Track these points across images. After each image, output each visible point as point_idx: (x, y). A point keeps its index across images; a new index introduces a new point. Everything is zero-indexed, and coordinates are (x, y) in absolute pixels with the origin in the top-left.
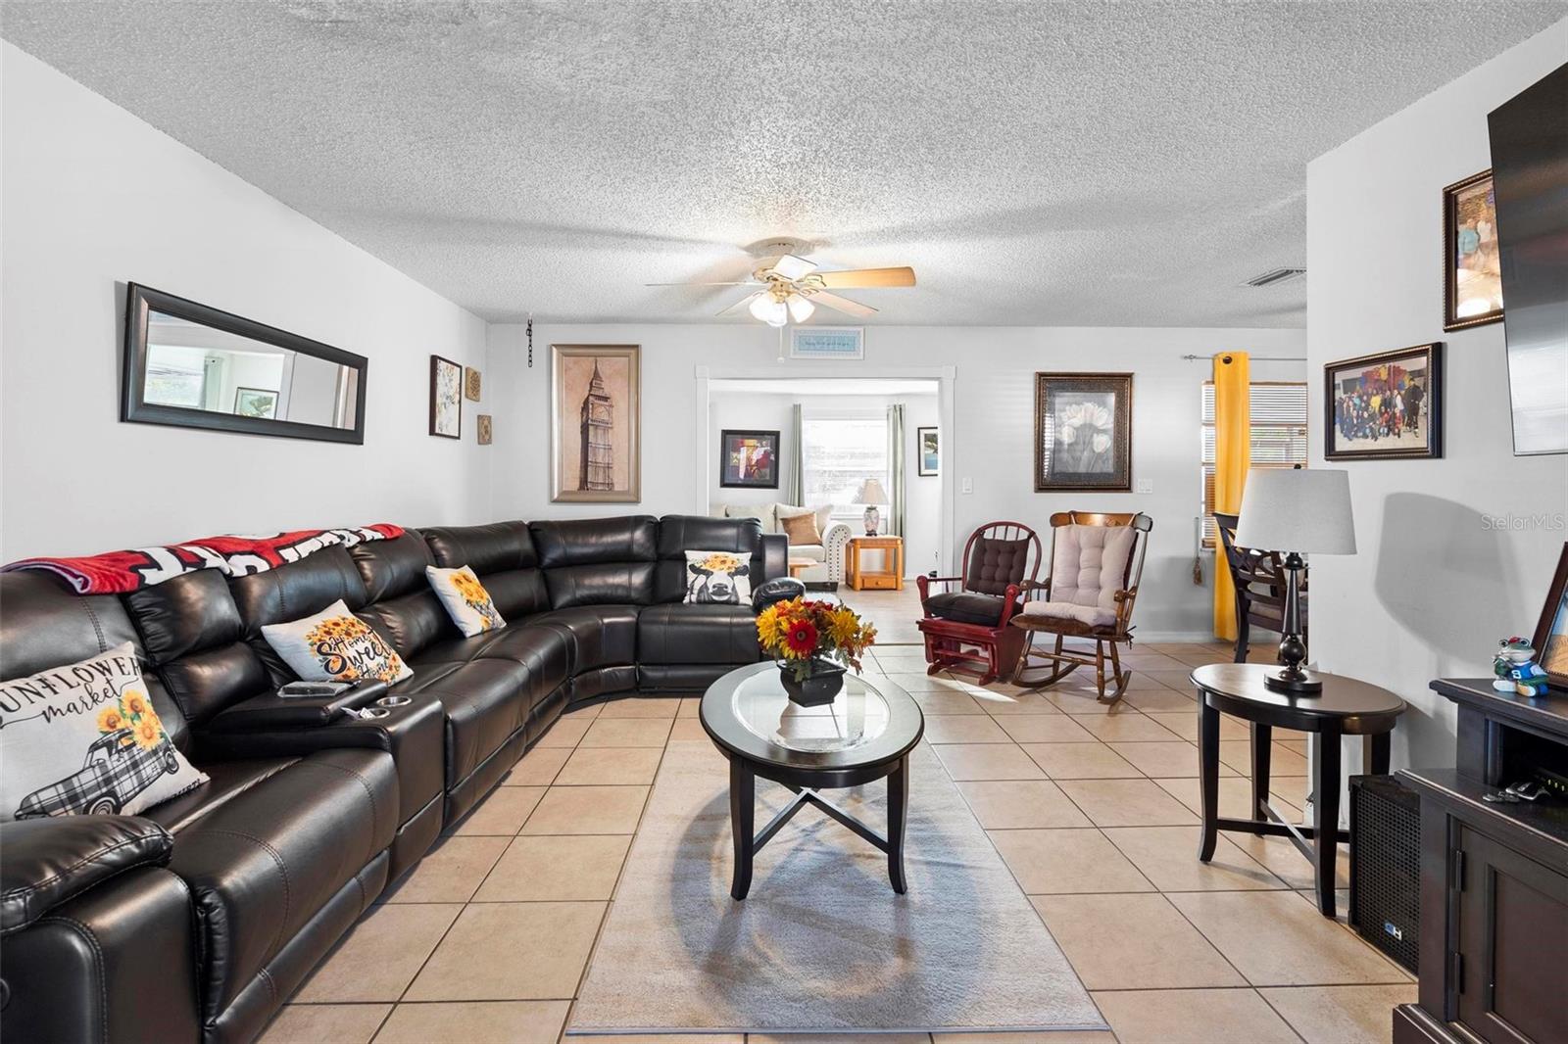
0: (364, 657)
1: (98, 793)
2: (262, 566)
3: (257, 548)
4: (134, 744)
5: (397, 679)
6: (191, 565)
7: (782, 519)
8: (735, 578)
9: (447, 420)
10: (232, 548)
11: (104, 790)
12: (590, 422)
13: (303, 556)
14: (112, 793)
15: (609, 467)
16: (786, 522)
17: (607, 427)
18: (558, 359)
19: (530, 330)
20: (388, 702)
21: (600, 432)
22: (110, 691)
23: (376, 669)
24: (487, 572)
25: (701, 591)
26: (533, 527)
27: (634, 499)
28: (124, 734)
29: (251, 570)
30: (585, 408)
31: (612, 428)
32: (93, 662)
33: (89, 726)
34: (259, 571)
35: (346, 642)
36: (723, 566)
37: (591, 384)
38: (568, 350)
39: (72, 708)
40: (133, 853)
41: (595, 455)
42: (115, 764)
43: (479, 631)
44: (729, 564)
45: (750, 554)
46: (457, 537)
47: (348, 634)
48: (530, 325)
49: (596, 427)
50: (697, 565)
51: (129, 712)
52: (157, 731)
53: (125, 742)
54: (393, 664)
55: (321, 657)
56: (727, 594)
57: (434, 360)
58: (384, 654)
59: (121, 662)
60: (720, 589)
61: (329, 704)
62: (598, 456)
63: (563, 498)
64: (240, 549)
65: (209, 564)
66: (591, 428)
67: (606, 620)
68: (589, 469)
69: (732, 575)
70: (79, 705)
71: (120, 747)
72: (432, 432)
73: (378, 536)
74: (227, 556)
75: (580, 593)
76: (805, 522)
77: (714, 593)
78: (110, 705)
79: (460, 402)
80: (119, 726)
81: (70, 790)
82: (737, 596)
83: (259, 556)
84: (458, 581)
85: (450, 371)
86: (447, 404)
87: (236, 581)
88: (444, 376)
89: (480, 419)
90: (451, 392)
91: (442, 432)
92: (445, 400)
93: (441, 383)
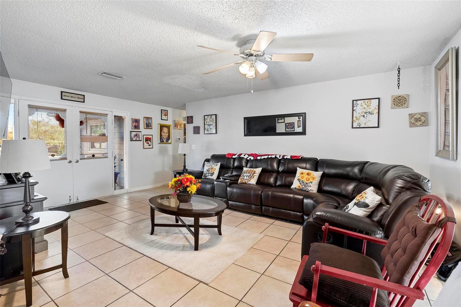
4: (209, 171)
5: (248, 183)
9: (366, 121)
12: (446, 108)
14: (206, 175)
18: (437, 74)
22: (212, 166)
30: (445, 101)
33: (207, 168)
37: (446, 82)
38: (438, 68)
43: (294, 187)
57: (354, 101)
63: (439, 154)
65: (241, 156)
66: (447, 111)
68: (446, 136)
72: (353, 127)
79: (378, 112)
83: (253, 157)
84: (302, 174)
85: (368, 103)
86: (365, 115)
87: (248, 160)
88: (361, 105)
89: (411, 116)
90: (370, 110)
91: (361, 126)
92: (364, 114)
93: (359, 109)
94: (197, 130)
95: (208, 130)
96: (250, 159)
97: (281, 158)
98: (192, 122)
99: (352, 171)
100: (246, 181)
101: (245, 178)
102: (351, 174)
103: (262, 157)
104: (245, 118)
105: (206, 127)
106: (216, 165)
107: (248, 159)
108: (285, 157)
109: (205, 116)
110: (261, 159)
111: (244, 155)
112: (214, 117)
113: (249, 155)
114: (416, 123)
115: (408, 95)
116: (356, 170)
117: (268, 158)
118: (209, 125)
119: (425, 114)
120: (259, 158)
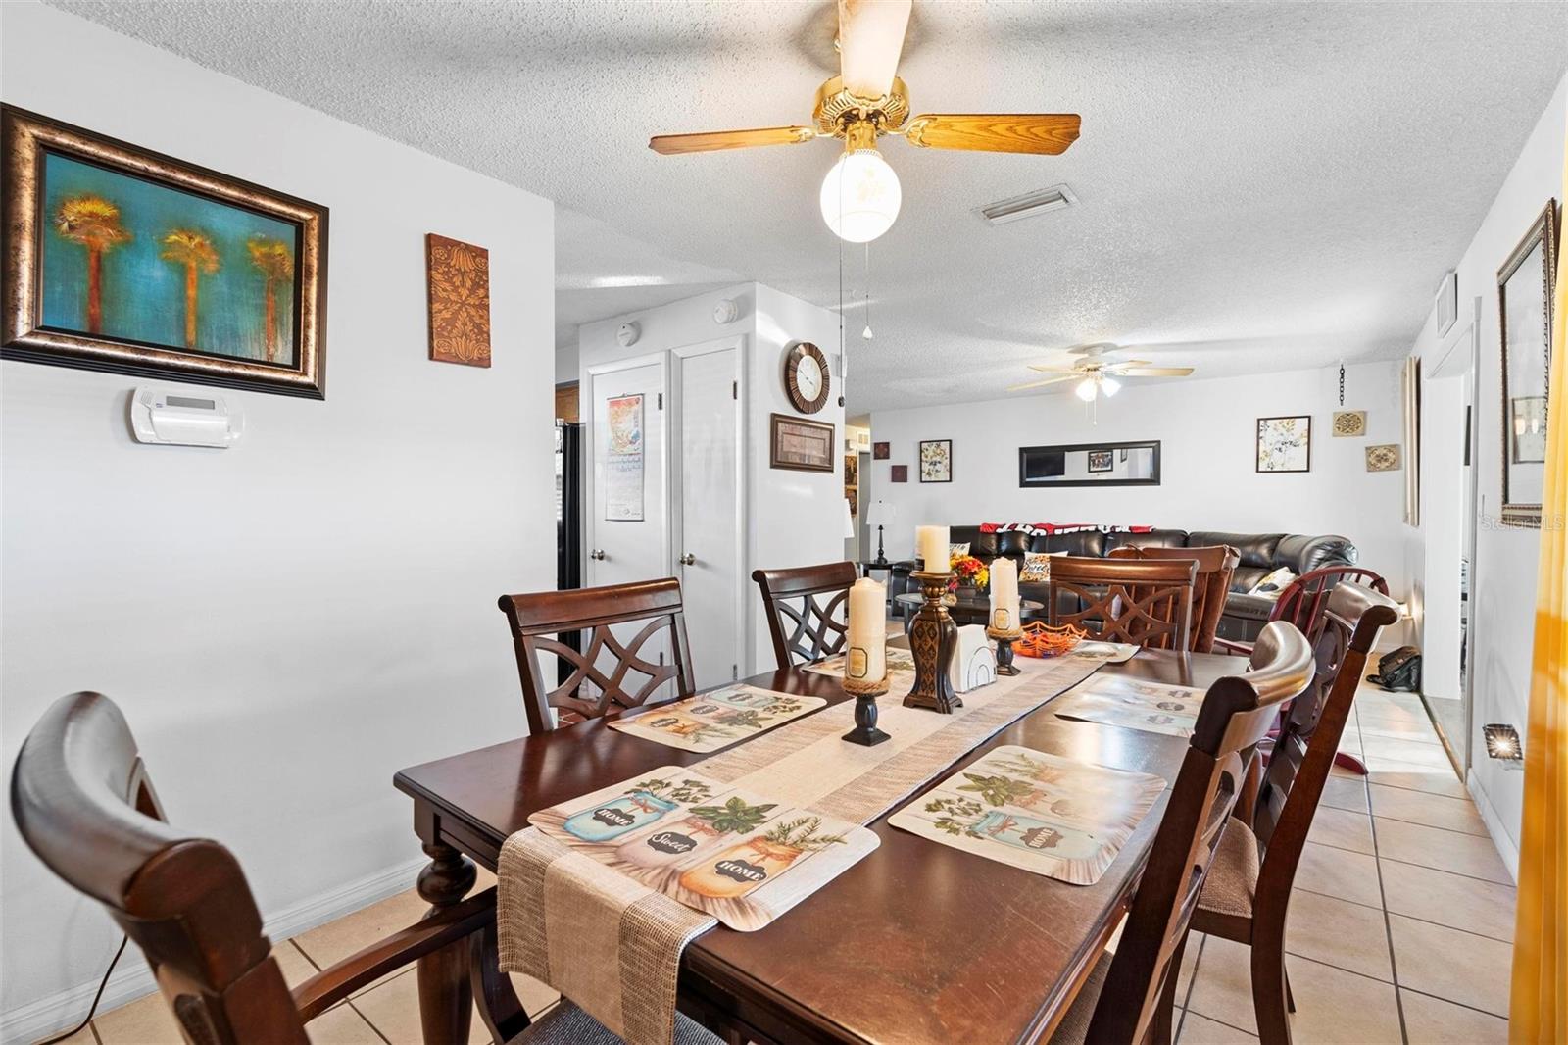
2: (1045, 533)
3: (1048, 528)
6: (1011, 529)
34: (1043, 535)
65: (1020, 530)
72: (1259, 471)
79: (1308, 443)
83: (1047, 531)
85: (1288, 424)
86: (1283, 448)
87: (1033, 537)
88: (1275, 429)
89: (1369, 450)
90: (1291, 439)
91: (1275, 469)
92: (1280, 446)
93: (1271, 435)
94: (899, 474)
95: (929, 474)
96: (1038, 534)
97: (1108, 531)
98: (887, 456)
99: (1256, 553)
100: (1038, 577)
101: (1035, 571)
102: (1254, 557)
103: (1067, 531)
104: (1022, 450)
105: (926, 467)
106: (963, 548)
107: (1034, 534)
108: (1118, 530)
109: (921, 443)
110: (1063, 534)
111: (1024, 527)
112: (945, 446)
113: (1034, 527)
114: (1379, 465)
115: (1365, 413)
116: (1264, 551)
117: (1079, 531)
118: (934, 463)
119: (1393, 448)
120: (1058, 532)
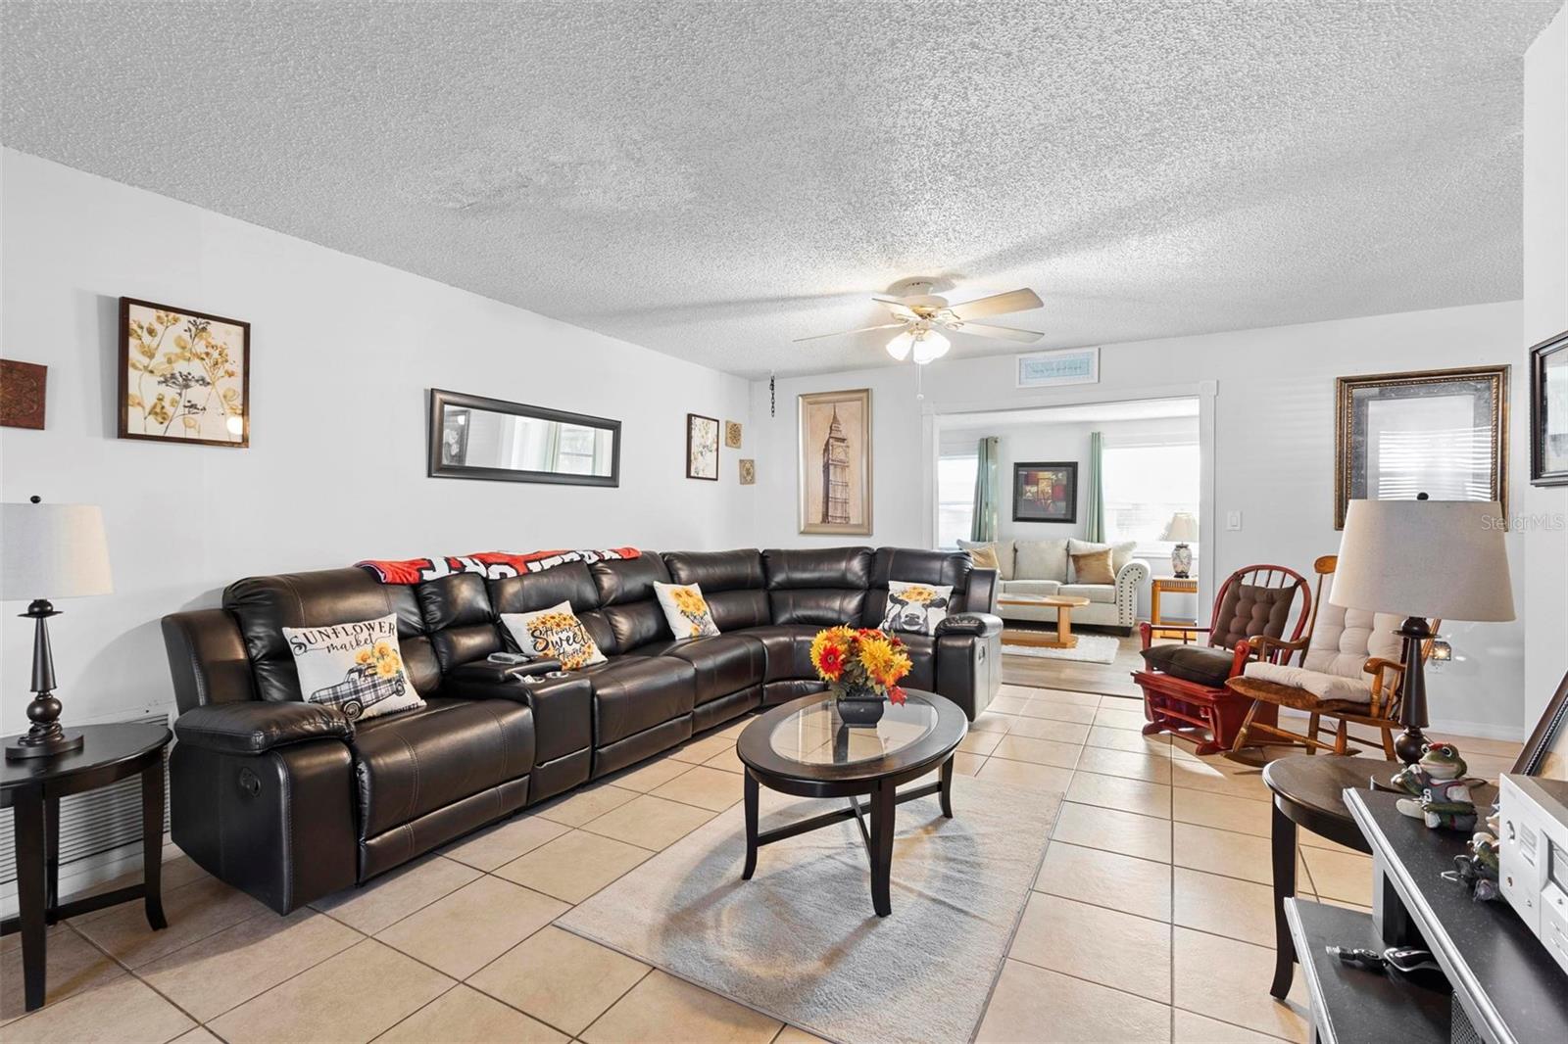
0: (564, 643)
1: (350, 698)
2: (511, 573)
3: (511, 561)
4: (376, 674)
5: (589, 662)
6: (455, 569)
7: (1073, 556)
8: (929, 609)
9: (704, 464)
10: (494, 560)
11: (354, 697)
12: (830, 462)
13: (545, 568)
14: (358, 700)
15: (845, 502)
16: (1076, 558)
17: (843, 465)
18: (803, 406)
19: (772, 385)
20: (555, 675)
21: (839, 470)
22: (370, 640)
23: (571, 652)
24: (710, 590)
25: (893, 620)
26: (765, 554)
27: (865, 531)
28: (370, 667)
29: (503, 575)
30: (826, 450)
31: (847, 466)
32: (366, 623)
33: (351, 659)
34: (509, 576)
35: (554, 631)
36: (919, 597)
37: (831, 427)
38: (812, 399)
39: (344, 647)
40: (323, 730)
41: (834, 491)
42: (362, 683)
43: (688, 636)
44: (925, 596)
45: (952, 587)
46: (693, 560)
47: (558, 625)
48: (773, 381)
49: (835, 466)
50: (896, 595)
51: (377, 654)
52: (394, 668)
53: (370, 671)
54: (587, 650)
55: (532, 639)
56: (918, 624)
57: (690, 417)
58: (582, 642)
59: (383, 624)
60: (912, 619)
61: (507, 669)
62: (837, 493)
63: (808, 529)
64: (499, 561)
65: (467, 570)
66: (831, 467)
67: (799, 638)
68: (830, 504)
69: (926, 607)
70: (348, 646)
71: (367, 673)
72: (689, 476)
73: (616, 556)
74: (487, 565)
75: (800, 613)
76: (1098, 560)
77: (906, 623)
78: (368, 648)
79: (717, 450)
80: (369, 661)
81: (335, 693)
82: (927, 627)
83: (512, 567)
84: (678, 595)
85: (705, 425)
86: (704, 452)
87: (494, 582)
88: (698, 429)
89: (742, 463)
90: (708, 443)
91: (698, 475)
92: (701, 448)
93: (697, 436)
97: (595, 558)
105: (146, 387)
106: (391, 631)
107: (493, 575)
108: (605, 556)
109: (127, 302)
111: (472, 562)
112: (222, 335)
113: (487, 561)
114: (745, 477)
117: (563, 563)
118: (179, 382)
